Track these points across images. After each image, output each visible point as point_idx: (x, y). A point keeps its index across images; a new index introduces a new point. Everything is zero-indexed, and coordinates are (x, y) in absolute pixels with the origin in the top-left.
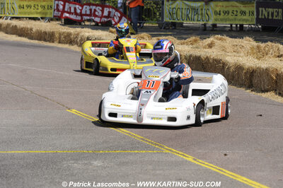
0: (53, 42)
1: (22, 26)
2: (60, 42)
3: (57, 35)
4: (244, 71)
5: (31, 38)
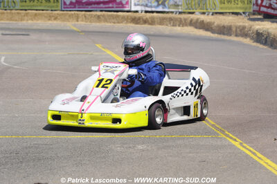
0: (231, 35)
1: (208, 20)
2: (236, 36)
3: (234, 29)
5: (213, 31)
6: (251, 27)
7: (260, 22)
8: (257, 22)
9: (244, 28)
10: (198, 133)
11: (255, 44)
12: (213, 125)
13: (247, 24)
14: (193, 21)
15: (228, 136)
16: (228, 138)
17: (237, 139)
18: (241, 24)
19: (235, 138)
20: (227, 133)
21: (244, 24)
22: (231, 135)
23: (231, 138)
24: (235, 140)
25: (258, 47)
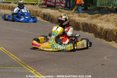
4: (103, 31)
6: (41, 12)
7: (45, 9)
8: (44, 9)
9: (37, 11)
10: (12, 66)
11: (43, 20)
12: (20, 62)
13: (38, 10)
14: (10, 7)
15: (28, 68)
16: (28, 69)
17: (33, 70)
18: (35, 9)
19: (32, 69)
20: (28, 66)
21: (37, 10)
22: (29, 67)
23: (30, 69)
24: (32, 70)
25: (44, 22)
